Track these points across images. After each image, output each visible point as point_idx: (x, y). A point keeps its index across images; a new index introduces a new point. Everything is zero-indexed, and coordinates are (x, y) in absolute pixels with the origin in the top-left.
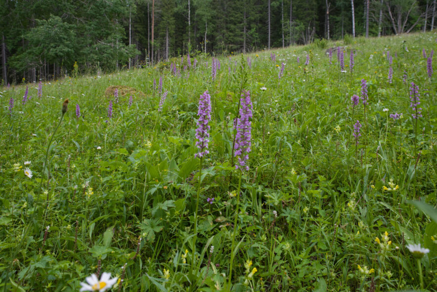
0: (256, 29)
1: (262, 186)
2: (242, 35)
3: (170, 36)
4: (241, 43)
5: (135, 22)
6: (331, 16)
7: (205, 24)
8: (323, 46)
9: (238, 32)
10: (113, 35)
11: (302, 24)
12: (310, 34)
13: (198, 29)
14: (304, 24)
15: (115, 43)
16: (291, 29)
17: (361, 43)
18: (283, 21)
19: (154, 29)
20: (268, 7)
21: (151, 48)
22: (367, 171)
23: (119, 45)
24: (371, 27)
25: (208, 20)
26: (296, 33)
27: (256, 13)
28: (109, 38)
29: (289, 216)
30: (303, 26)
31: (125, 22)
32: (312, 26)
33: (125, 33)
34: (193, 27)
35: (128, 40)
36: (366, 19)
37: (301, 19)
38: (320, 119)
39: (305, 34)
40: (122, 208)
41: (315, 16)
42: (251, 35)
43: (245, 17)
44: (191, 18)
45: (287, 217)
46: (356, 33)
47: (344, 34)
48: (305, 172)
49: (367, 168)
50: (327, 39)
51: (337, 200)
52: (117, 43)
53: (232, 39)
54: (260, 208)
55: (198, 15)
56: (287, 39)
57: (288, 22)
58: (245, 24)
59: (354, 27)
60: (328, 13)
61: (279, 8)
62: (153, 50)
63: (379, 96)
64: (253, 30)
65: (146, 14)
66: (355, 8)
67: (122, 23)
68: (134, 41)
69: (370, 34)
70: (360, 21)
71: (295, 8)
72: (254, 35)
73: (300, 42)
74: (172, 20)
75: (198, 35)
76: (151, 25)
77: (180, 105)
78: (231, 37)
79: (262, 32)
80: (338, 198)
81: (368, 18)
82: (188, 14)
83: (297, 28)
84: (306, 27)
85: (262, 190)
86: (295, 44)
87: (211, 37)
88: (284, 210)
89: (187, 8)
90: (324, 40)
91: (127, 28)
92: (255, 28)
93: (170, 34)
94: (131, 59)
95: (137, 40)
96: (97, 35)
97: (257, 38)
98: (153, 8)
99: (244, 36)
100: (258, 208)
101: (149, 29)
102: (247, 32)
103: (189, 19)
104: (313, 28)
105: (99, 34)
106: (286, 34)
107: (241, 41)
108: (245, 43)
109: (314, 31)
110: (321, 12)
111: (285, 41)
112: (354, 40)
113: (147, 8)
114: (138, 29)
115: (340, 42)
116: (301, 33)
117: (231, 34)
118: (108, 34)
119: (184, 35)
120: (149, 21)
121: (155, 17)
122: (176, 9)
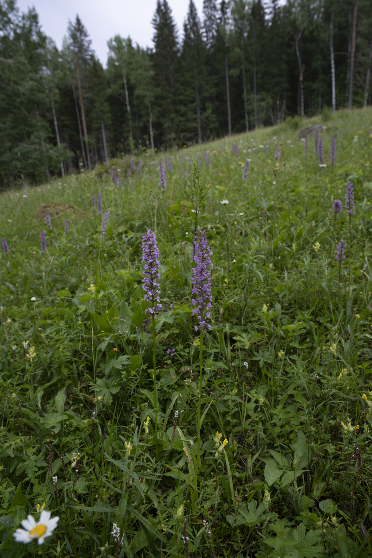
0: (213, 110)
1: (230, 324)
2: (195, 120)
3: (107, 129)
4: (195, 130)
5: (60, 113)
6: (306, 83)
7: (148, 109)
8: (296, 126)
9: (190, 115)
10: (36, 134)
11: (269, 97)
12: (280, 110)
13: (141, 116)
14: (272, 98)
15: (40, 144)
16: (255, 106)
17: (342, 117)
18: (245, 95)
19: (86, 121)
20: (225, 78)
21: (85, 147)
22: (351, 295)
23: (46, 146)
24: (355, 94)
25: (151, 102)
26: (263, 111)
27: (211, 88)
28: (32, 137)
29: (262, 359)
30: (270, 100)
31: (48, 114)
32: (281, 99)
33: (50, 130)
34: (134, 114)
35: (55, 138)
36: (349, 84)
37: (268, 91)
38: (295, 229)
39: (273, 111)
40: (71, 367)
41: (286, 85)
42: (207, 118)
43: (197, 93)
44: (130, 102)
45: (260, 360)
46: (336, 105)
47: (322, 107)
48: (279, 302)
49: (351, 292)
50: (300, 115)
51: (316, 334)
52: (43, 144)
53: (184, 125)
54: (229, 351)
55: (138, 97)
56: (251, 119)
57: (251, 96)
58: (197, 104)
59: (334, 96)
60: (301, 78)
61: (240, 77)
62: (88, 148)
63: (365, 192)
64: (209, 111)
65: (72, 100)
66: (336, 68)
67: (43, 116)
68: (63, 140)
69: (353, 105)
70: (342, 87)
71: (260, 75)
72: (210, 118)
73: (268, 123)
74: (106, 107)
75: (141, 124)
76: (81, 116)
77: (127, 224)
78: (183, 123)
79: (220, 112)
80: (317, 331)
81: (351, 82)
82: (125, 96)
83: (263, 104)
84: (275, 101)
85: (230, 329)
86: (262, 125)
87: (158, 126)
88: (256, 353)
89: (123, 88)
90: (297, 118)
91: (51, 123)
92: (211, 109)
93: (106, 126)
94: (64, 163)
95: (67, 137)
96: (16, 136)
97: (214, 122)
98: (80, 92)
99: (199, 121)
100: (226, 350)
101: (79, 122)
102: (201, 114)
103: (127, 103)
104: (282, 102)
105: (18, 134)
106: (250, 113)
107: (194, 128)
108: (199, 130)
109: (284, 106)
110: (293, 78)
111: (249, 122)
112: (335, 114)
113: (72, 92)
114: (66, 123)
115: (317, 119)
116: (268, 111)
117: (182, 119)
118: (29, 134)
119: (124, 125)
120: (77, 111)
121: (84, 105)
122: (109, 91)
